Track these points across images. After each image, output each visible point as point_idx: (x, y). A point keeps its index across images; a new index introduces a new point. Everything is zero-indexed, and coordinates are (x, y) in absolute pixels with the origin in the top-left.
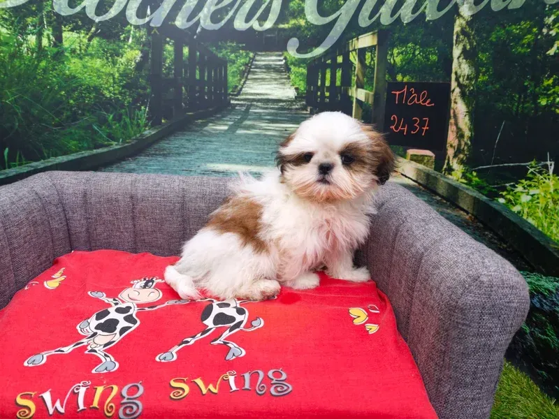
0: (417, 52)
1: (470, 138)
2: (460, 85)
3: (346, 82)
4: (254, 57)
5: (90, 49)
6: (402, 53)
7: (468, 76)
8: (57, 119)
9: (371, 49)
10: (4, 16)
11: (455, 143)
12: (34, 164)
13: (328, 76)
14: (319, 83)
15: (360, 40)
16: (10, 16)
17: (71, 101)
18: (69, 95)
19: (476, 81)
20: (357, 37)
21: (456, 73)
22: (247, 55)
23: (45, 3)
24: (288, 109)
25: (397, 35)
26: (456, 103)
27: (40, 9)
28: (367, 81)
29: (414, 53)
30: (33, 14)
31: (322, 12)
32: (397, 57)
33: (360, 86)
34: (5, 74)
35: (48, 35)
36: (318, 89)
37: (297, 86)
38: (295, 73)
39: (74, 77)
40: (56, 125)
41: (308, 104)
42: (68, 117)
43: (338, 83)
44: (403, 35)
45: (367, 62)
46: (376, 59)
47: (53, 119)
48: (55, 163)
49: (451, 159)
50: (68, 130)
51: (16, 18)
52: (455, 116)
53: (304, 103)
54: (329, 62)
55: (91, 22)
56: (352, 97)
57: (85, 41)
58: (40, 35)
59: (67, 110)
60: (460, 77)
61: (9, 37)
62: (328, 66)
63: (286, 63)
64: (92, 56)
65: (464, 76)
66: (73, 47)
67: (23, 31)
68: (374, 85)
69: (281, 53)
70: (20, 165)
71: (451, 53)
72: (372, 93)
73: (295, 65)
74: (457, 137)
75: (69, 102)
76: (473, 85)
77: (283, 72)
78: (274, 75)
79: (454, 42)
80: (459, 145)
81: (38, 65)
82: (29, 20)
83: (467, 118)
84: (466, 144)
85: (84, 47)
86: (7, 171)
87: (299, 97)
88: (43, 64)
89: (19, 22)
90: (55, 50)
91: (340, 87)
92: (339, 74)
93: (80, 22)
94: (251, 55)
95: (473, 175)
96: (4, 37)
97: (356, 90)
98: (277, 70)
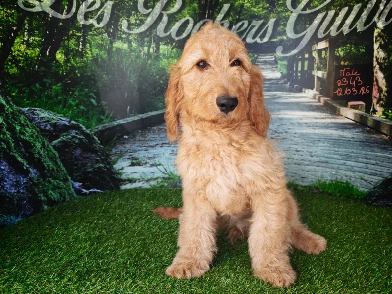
0: (353, 49)
1: (386, 92)
2: (379, 63)
3: (311, 67)
4: (257, 57)
5: (172, 54)
6: (344, 50)
7: (383, 58)
8: (154, 91)
9: (325, 49)
10: (136, 37)
11: (378, 96)
12: (141, 115)
13: (300, 65)
14: (295, 69)
15: (318, 45)
16: (138, 37)
17: (161, 82)
18: (160, 79)
19: (388, 60)
20: (317, 43)
21: (376, 57)
22: (254, 56)
23: (153, 31)
24: (277, 84)
25: (340, 41)
26: (377, 73)
27: (151, 34)
28: (323, 66)
29: (351, 50)
30: (147, 36)
31: (296, 31)
32: (341, 52)
33: (319, 69)
34: (132, 67)
35: (153, 47)
36: (294, 72)
37: (281, 71)
38: (281, 64)
39: (164, 69)
40: (153, 95)
41: (289, 80)
42: (159, 90)
43: (306, 68)
44: (345, 40)
45: (323, 56)
46: (328, 54)
47: (152, 91)
48: (151, 115)
49: (375, 104)
50: (159, 97)
51: (140, 38)
52: (377, 81)
53: (286, 80)
54: (300, 57)
55: (173, 40)
56: (314, 76)
57: (170, 50)
58: (149, 47)
59: (159, 86)
60: (379, 59)
61: (136, 48)
62: (300, 60)
63: (275, 59)
64: (173, 57)
65: (381, 59)
66: (164, 53)
67: (142, 45)
68: (327, 68)
69: (272, 54)
70: (134, 116)
71: (373, 47)
72: (326, 73)
73: (281, 60)
74: (379, 92)
75: (160, 82)
76: (386, 63)
77: (273, 64)
78: (268, 66)
79: (374, 41)
80: (380, 96)
81: (147, 62)
82: (145, 39)
83: (384, 81)
84: (384, 95)
85: (169, 53)
86: (128, 119)
87: (283, 77)
88: (150, 62)
89: (141, 40)
90: (156, 54)
91: (307, 70)
92: (306, 63)
93: (169, 40)
94: (256, 56)
95: (389, 113)
96: (134, 48)
97: (317, 72)
98: (270, 63)
